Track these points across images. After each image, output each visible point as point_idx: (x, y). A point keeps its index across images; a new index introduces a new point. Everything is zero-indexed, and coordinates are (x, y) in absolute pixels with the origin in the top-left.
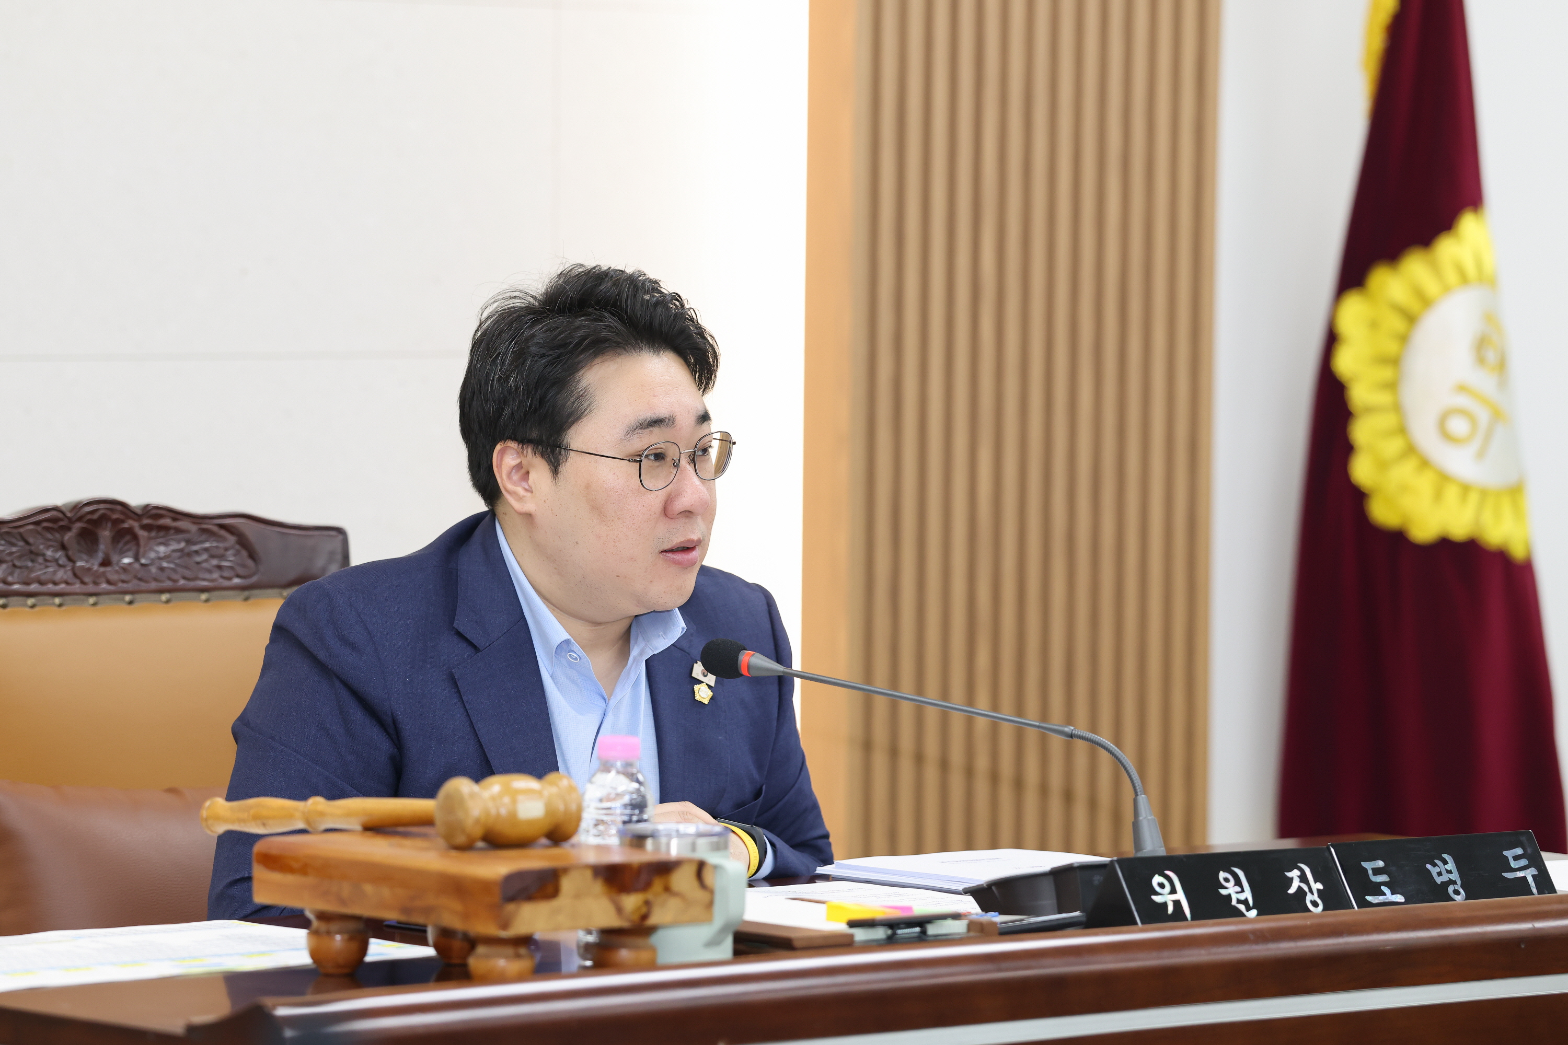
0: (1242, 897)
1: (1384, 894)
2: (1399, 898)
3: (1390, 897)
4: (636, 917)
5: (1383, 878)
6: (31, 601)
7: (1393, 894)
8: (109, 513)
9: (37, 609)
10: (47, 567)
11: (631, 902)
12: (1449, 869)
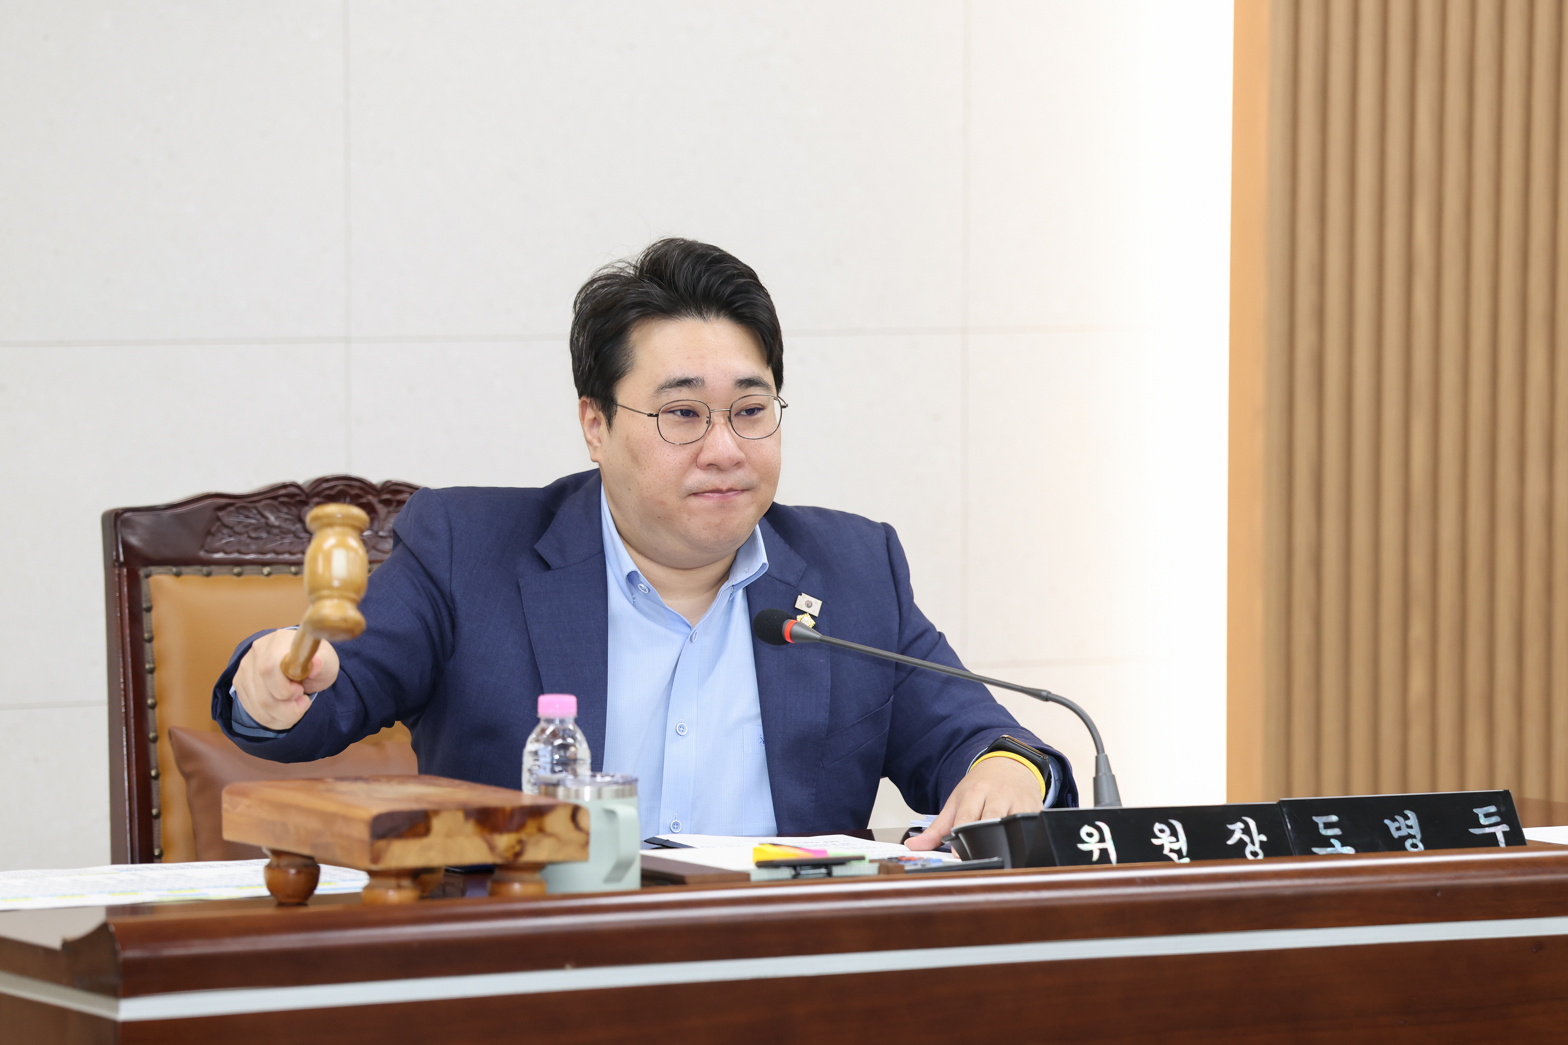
0: (1176, 846)
1: (1333, 846)
2: (1349, 850)
3: (1338, 847)
4: (509, 855)
5: (1337, 831)
6: (266, 570)
7: (1343, 846)
8: (347, 489)
9: (272, 577)
10: (283, 538)
11: (504, 841)
12: (1410, 824)
